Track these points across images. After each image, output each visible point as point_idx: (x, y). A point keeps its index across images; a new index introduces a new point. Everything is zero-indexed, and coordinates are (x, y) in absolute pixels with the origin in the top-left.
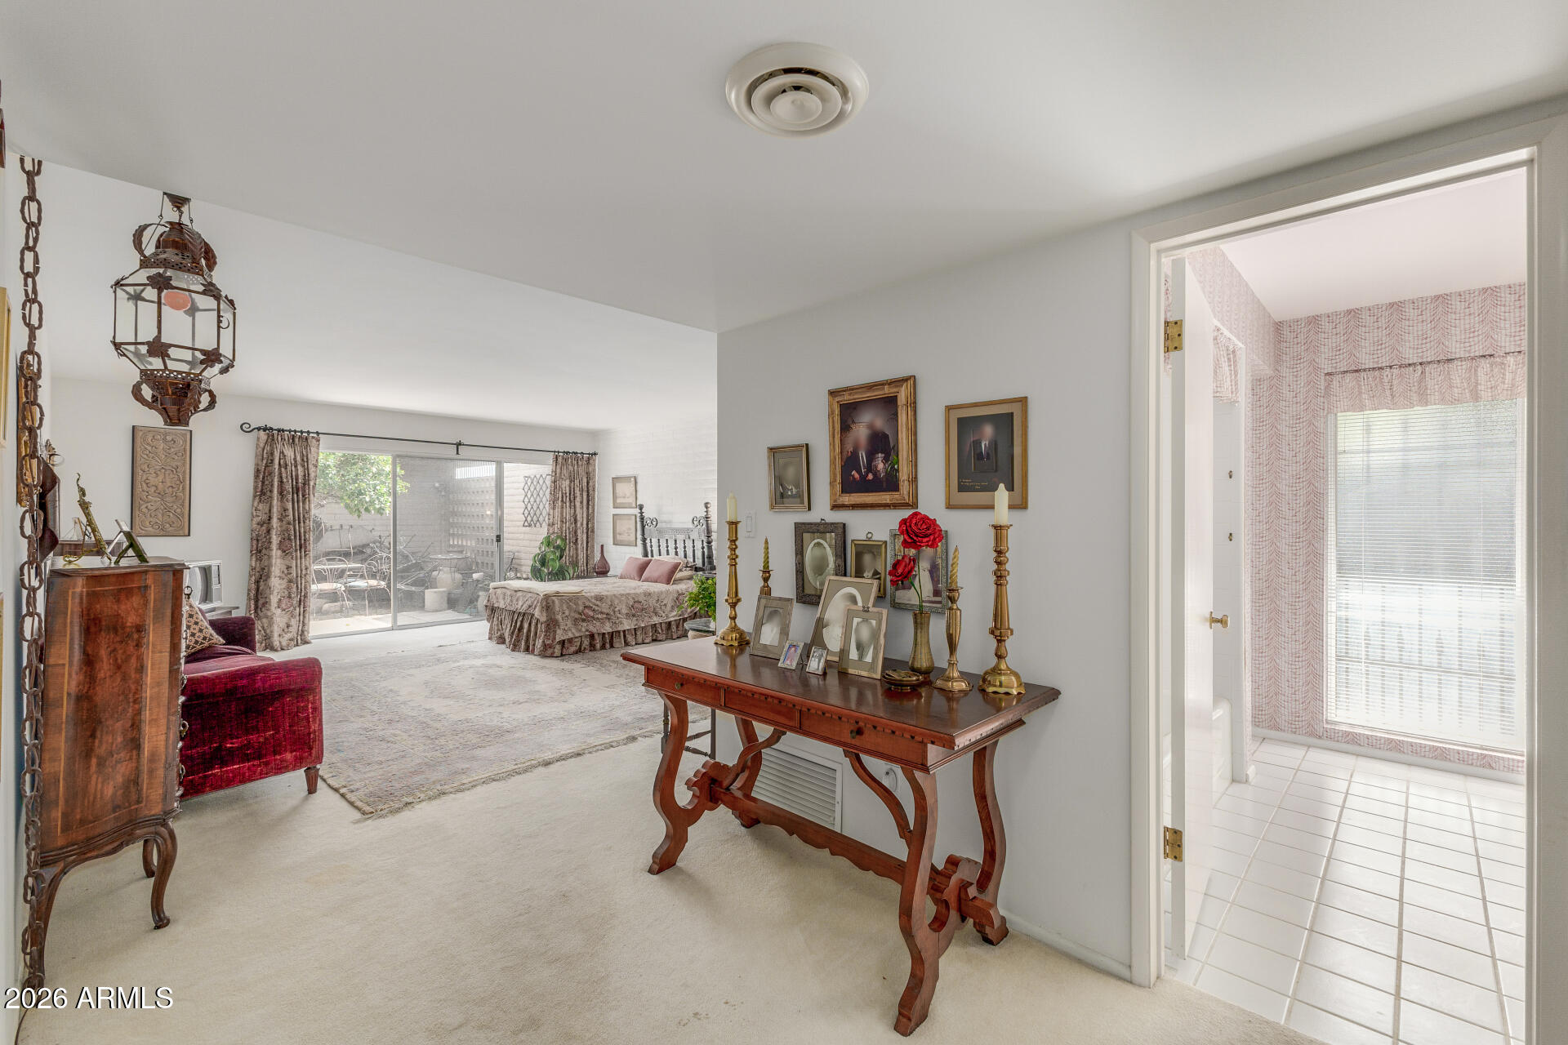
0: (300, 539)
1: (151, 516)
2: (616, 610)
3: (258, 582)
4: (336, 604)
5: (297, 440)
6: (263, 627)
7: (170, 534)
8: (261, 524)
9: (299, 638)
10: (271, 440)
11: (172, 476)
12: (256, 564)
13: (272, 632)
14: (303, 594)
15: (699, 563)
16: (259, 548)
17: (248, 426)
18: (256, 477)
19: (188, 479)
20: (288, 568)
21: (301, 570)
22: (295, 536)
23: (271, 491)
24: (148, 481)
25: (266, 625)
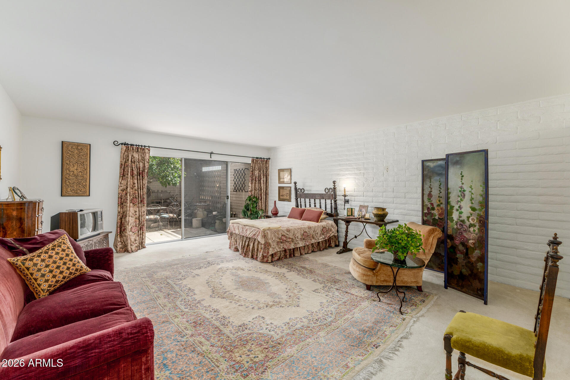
0: (141, 198)
1: (71, 186)
2: (296, 236)
3: (121, 219)
4: (156, 224)
5: (139, 150)
6: (124, 241)
7: (80, 195)
8: (123, 190)
9: (140, 246)
10: (127, 150)
11: (81, 166)
12: (120, 210)
13: (128, 243)
14: (142, 224)
15: (329, 211)
16: (122, 203)
17: (117, 142)
18: (121, 167)
19: (89, 168)
20: (135, 212)
21: (141, 213)
22: (139, 196)
23: (128, 174)
24: (69, 169)
25: (125, 240)
